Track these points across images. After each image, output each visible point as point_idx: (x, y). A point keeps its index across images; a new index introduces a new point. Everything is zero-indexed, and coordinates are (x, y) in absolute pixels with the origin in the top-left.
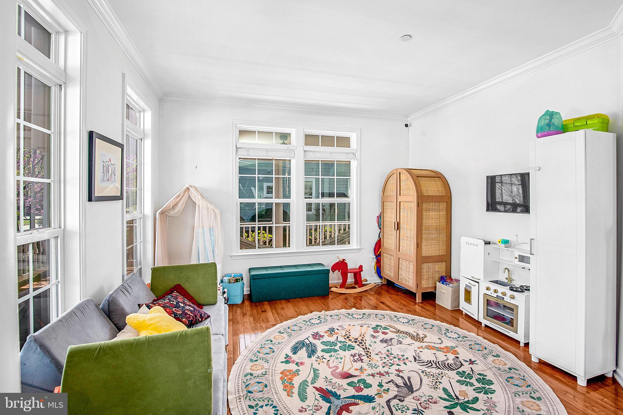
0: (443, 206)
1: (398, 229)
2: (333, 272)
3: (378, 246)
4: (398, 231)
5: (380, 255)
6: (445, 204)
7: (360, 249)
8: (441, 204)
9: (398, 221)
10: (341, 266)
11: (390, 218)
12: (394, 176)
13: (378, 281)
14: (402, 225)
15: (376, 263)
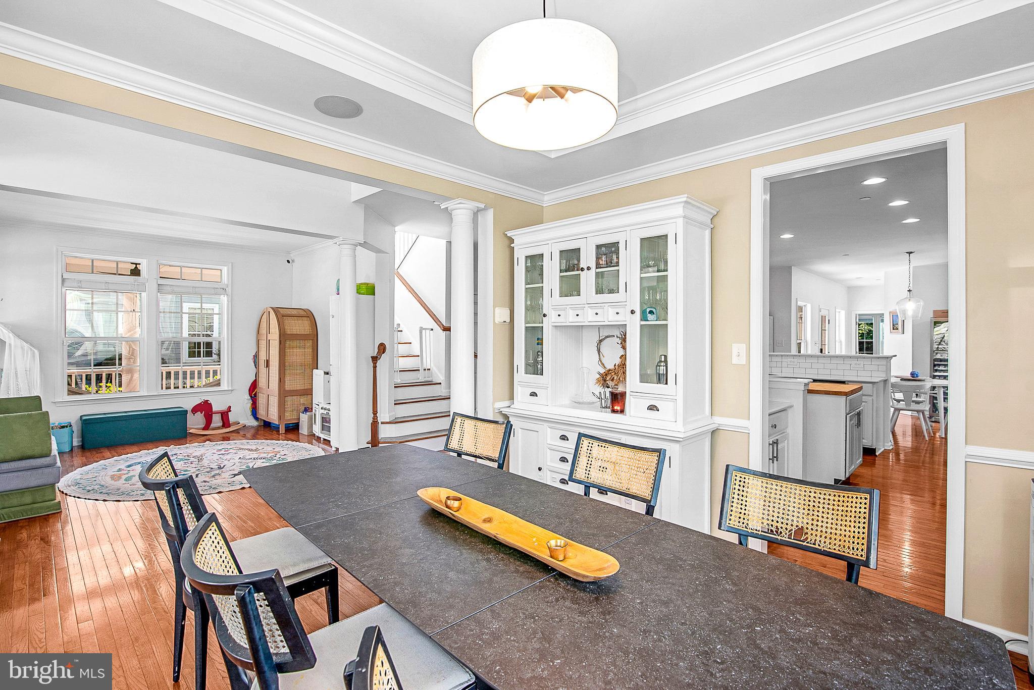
0: (309, 344)
1: (267, 367)
2: (194, 414)
3: (254, 386)
4: (268, 368)
5: (255, 395)
6: (311, 341)
7: (232, 390)
8: (306, 341)
9: (268, 359)
10: (205, 408)
11: (263, 357)
12: (266, 313)
13: (255, 423)
14: (271, 363)
15: (252, 404)
